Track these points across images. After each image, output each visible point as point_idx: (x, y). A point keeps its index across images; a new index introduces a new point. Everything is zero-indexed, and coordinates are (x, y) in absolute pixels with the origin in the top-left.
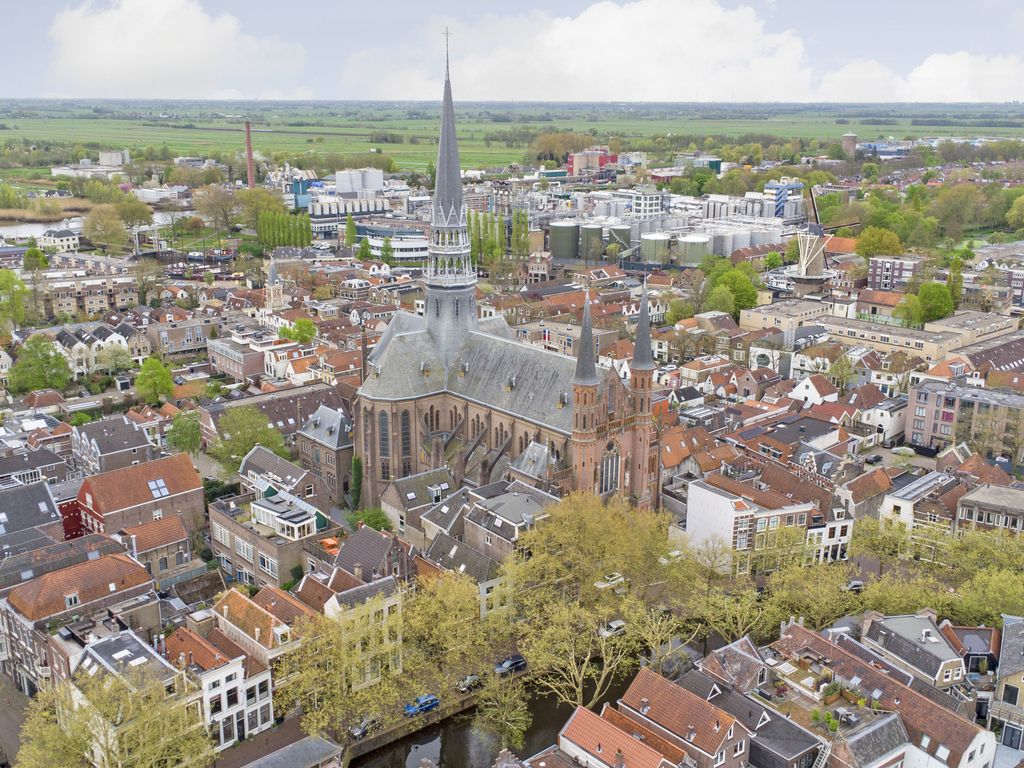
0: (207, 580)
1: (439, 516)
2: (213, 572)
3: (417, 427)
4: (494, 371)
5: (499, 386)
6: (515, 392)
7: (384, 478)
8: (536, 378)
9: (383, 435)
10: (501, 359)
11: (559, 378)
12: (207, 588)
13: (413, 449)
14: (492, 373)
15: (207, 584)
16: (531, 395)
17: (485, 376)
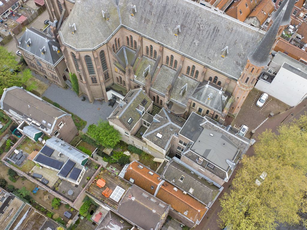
0: (32, 220)
1: (156, 139)
2: (33, 214)
3: (110, 57)
4: (160, 17)
5: (167, 30)
6: (181, 37)
7: (93, 83)
8: (199, 29)
9: (88, 63)
10: (165, 7)
11: (219, 33)
12: (35, 224)
13: (109, 66)
14: (159, 17)
15: (33, 223)
16: (197, 42)
17: (153, 19)
